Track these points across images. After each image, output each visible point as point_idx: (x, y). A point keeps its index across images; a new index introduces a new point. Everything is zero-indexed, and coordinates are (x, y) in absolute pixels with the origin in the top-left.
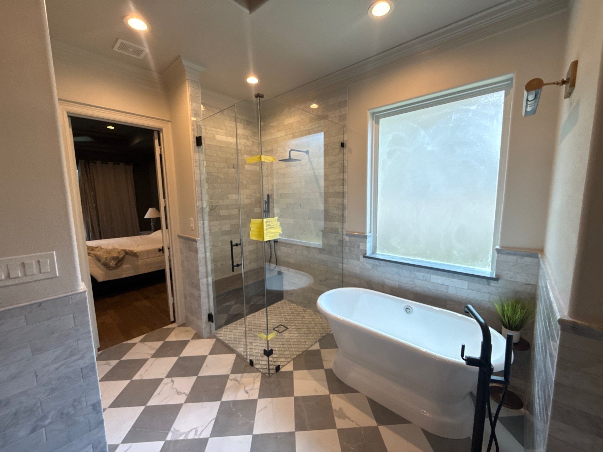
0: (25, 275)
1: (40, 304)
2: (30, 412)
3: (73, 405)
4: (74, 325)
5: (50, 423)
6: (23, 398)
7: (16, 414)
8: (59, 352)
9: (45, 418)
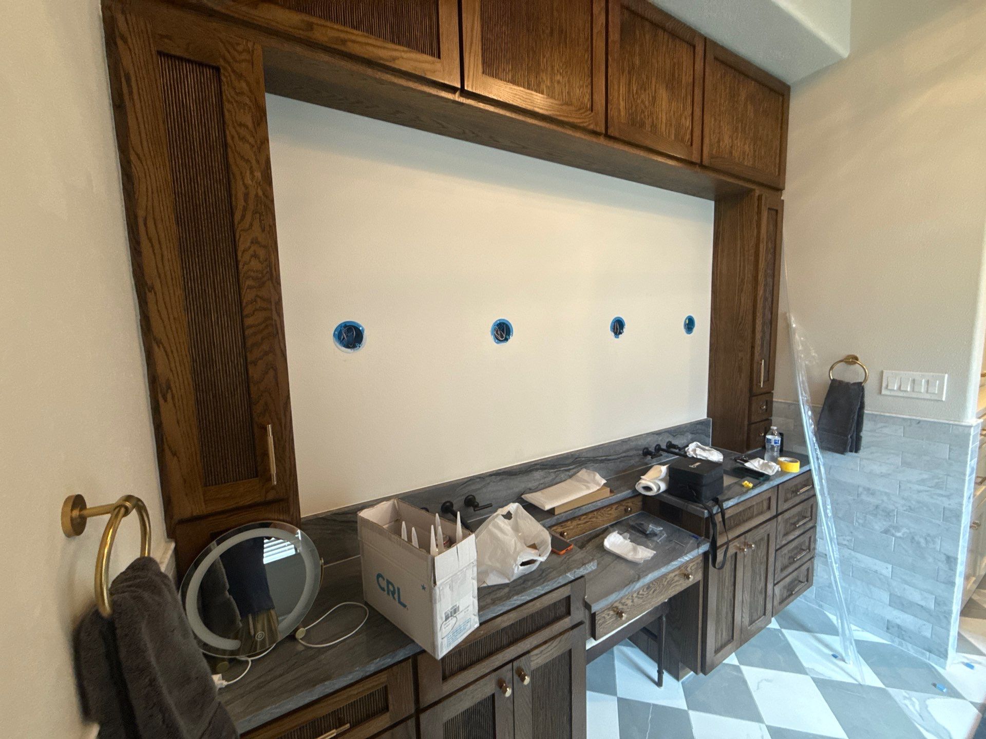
0: (913, 391)
1: (919, 422)
2: (888, 514)
3: (926, 539)
4: (948, 457)
5: (900, 538)
6: (885, 498)
7: (877, 507)
8: (925, 476)
9: (897, 529)
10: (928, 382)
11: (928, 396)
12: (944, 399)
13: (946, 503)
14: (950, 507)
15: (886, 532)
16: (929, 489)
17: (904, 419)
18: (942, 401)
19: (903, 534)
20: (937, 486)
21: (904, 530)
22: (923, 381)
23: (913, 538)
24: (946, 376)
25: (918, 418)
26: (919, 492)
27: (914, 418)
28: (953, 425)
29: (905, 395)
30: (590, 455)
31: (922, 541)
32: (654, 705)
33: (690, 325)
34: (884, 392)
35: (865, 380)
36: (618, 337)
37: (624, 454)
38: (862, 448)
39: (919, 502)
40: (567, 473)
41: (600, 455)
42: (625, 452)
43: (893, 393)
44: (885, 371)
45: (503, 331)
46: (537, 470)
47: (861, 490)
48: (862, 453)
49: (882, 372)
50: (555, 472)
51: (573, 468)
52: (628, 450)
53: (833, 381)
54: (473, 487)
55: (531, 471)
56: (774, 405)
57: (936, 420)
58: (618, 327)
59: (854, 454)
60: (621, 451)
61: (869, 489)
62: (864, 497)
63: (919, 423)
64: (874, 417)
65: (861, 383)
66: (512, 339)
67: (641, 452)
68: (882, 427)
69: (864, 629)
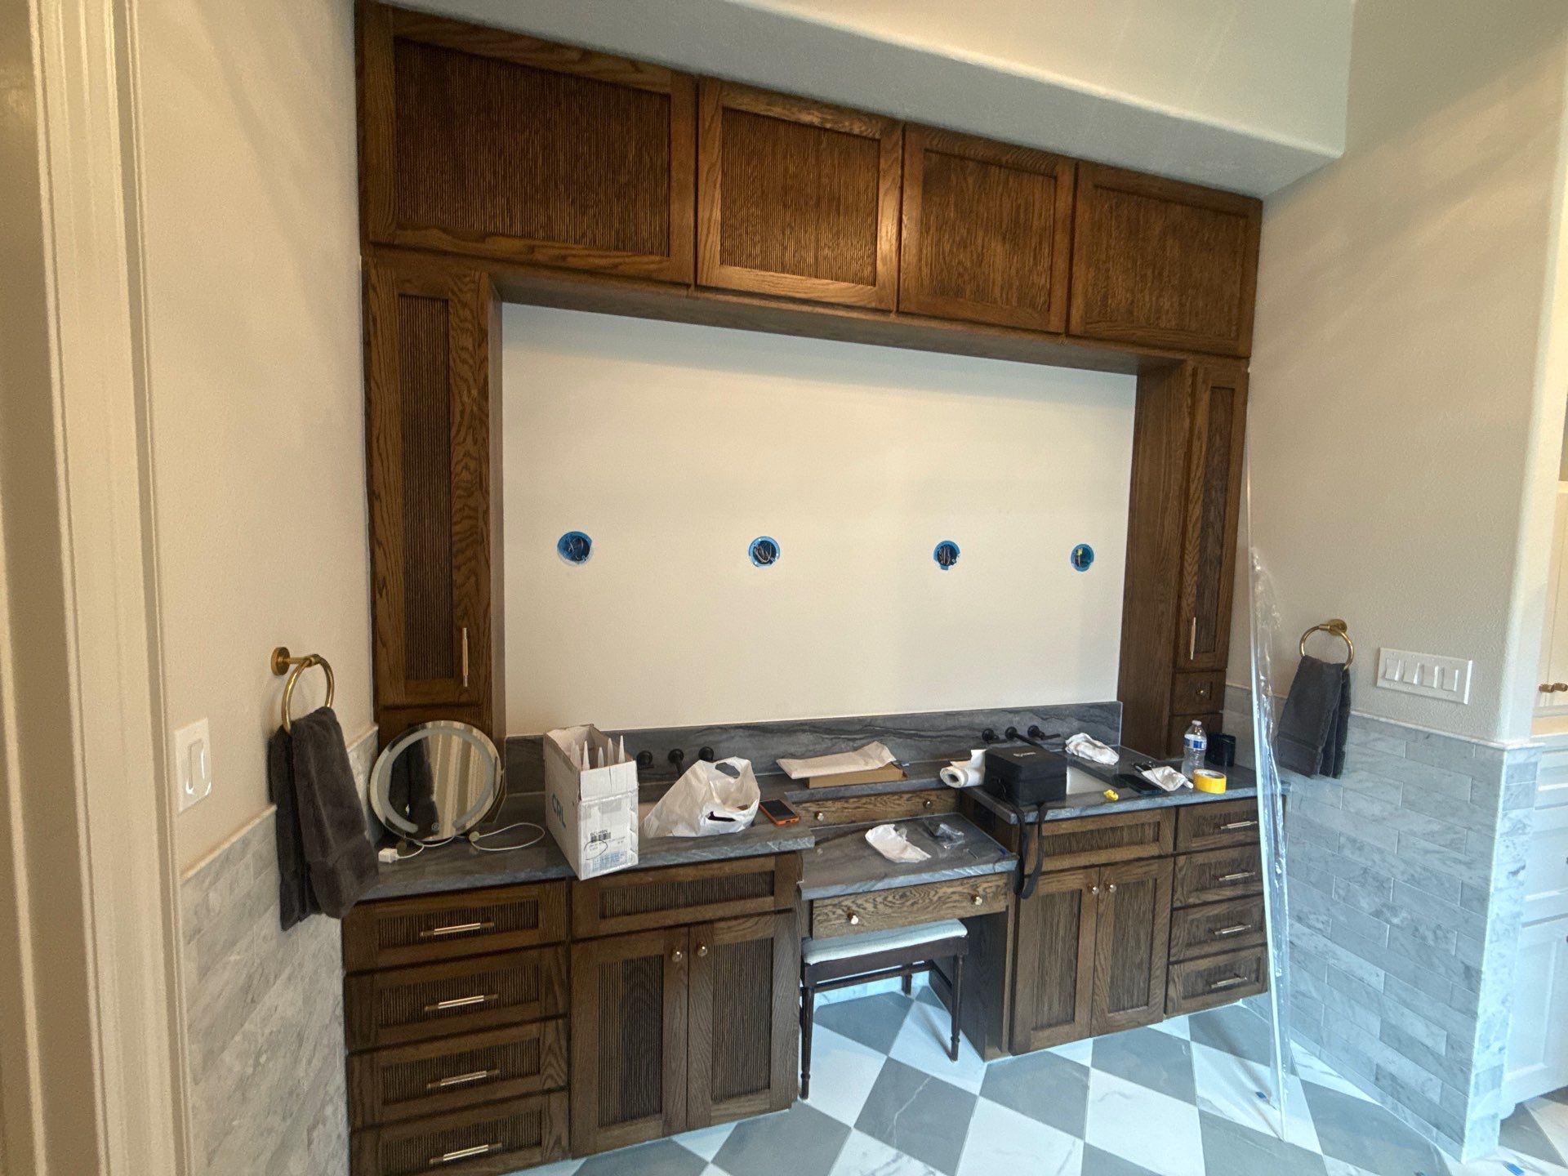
0: (1422, 684)
1: (1428, 736)
2: (1381, 885)
3: (1435, 932)
4: (1469, 799)
5: (1397, 926)
6: (1377, 857)
7: (1365, 871)
8: (1435, 827)
9: (1394, 910)
10: (1442, 671)
11: (1443, 695)
12: (1466, 702)
13: (1464, 875)
14: (1471, 881)
15: (1378, 914)
16: (1443, 849)
17: (1406, 729)
18: (1460, 704)
19: (1402, 921)
20: (1453, 845)
21: (1404, 914)
22: (1436, 669)
23: (1417, 930)
24: (1471, 663)
25: (1426, 729)
26: (1427, 852)
27: (1421, 728)
28: (1477, 745)
29: (1409, 689)
30: (889, 725)
31: (1430, 935)
32: (934, 1079)
33: (1083, 558)
34: (1380, 683)
35: (1350, 660)
36: (947, 569)
37: (949, 733)
38: (1344, 771)
39: (1425, 869)
40: (851, 743)
41: (904, 726)
42: (947, 729)
43: (1393, 686)
44: (1382, 649)
45: (765, 552)
46: (804, 731)
47: (1343, 840)
48: (1345, 780)
49: (1379, 651)
50: (832, 739)
51: (860, 739)
52: (955, 728)
53: (1305, 659)
54: (711, 738)
55: (795, 731)
56: (1228, 691)
57: (1452, 735)
58: (947, 554)
59: (1330, 779)
60: (943, 727)
61: (1354, 841)
62: (1347, 852)
63: (1427, 738)
64: (1365, 723)
65: (1344, 665)
66: (777, 562)
67: (980, 734)
68: (1374, 740)
69: (1343, 1076)
